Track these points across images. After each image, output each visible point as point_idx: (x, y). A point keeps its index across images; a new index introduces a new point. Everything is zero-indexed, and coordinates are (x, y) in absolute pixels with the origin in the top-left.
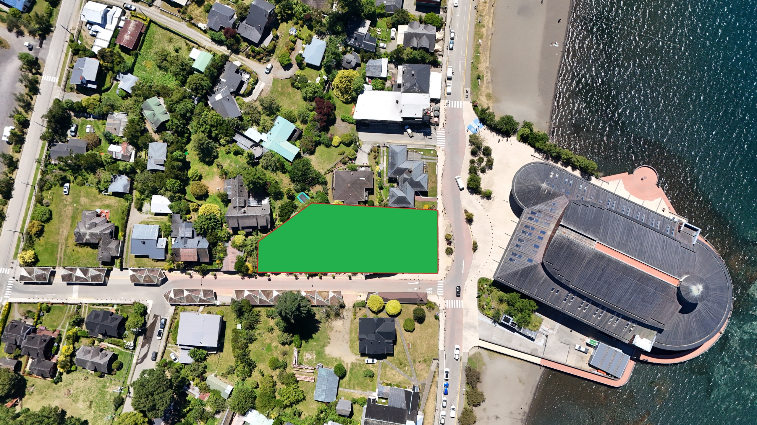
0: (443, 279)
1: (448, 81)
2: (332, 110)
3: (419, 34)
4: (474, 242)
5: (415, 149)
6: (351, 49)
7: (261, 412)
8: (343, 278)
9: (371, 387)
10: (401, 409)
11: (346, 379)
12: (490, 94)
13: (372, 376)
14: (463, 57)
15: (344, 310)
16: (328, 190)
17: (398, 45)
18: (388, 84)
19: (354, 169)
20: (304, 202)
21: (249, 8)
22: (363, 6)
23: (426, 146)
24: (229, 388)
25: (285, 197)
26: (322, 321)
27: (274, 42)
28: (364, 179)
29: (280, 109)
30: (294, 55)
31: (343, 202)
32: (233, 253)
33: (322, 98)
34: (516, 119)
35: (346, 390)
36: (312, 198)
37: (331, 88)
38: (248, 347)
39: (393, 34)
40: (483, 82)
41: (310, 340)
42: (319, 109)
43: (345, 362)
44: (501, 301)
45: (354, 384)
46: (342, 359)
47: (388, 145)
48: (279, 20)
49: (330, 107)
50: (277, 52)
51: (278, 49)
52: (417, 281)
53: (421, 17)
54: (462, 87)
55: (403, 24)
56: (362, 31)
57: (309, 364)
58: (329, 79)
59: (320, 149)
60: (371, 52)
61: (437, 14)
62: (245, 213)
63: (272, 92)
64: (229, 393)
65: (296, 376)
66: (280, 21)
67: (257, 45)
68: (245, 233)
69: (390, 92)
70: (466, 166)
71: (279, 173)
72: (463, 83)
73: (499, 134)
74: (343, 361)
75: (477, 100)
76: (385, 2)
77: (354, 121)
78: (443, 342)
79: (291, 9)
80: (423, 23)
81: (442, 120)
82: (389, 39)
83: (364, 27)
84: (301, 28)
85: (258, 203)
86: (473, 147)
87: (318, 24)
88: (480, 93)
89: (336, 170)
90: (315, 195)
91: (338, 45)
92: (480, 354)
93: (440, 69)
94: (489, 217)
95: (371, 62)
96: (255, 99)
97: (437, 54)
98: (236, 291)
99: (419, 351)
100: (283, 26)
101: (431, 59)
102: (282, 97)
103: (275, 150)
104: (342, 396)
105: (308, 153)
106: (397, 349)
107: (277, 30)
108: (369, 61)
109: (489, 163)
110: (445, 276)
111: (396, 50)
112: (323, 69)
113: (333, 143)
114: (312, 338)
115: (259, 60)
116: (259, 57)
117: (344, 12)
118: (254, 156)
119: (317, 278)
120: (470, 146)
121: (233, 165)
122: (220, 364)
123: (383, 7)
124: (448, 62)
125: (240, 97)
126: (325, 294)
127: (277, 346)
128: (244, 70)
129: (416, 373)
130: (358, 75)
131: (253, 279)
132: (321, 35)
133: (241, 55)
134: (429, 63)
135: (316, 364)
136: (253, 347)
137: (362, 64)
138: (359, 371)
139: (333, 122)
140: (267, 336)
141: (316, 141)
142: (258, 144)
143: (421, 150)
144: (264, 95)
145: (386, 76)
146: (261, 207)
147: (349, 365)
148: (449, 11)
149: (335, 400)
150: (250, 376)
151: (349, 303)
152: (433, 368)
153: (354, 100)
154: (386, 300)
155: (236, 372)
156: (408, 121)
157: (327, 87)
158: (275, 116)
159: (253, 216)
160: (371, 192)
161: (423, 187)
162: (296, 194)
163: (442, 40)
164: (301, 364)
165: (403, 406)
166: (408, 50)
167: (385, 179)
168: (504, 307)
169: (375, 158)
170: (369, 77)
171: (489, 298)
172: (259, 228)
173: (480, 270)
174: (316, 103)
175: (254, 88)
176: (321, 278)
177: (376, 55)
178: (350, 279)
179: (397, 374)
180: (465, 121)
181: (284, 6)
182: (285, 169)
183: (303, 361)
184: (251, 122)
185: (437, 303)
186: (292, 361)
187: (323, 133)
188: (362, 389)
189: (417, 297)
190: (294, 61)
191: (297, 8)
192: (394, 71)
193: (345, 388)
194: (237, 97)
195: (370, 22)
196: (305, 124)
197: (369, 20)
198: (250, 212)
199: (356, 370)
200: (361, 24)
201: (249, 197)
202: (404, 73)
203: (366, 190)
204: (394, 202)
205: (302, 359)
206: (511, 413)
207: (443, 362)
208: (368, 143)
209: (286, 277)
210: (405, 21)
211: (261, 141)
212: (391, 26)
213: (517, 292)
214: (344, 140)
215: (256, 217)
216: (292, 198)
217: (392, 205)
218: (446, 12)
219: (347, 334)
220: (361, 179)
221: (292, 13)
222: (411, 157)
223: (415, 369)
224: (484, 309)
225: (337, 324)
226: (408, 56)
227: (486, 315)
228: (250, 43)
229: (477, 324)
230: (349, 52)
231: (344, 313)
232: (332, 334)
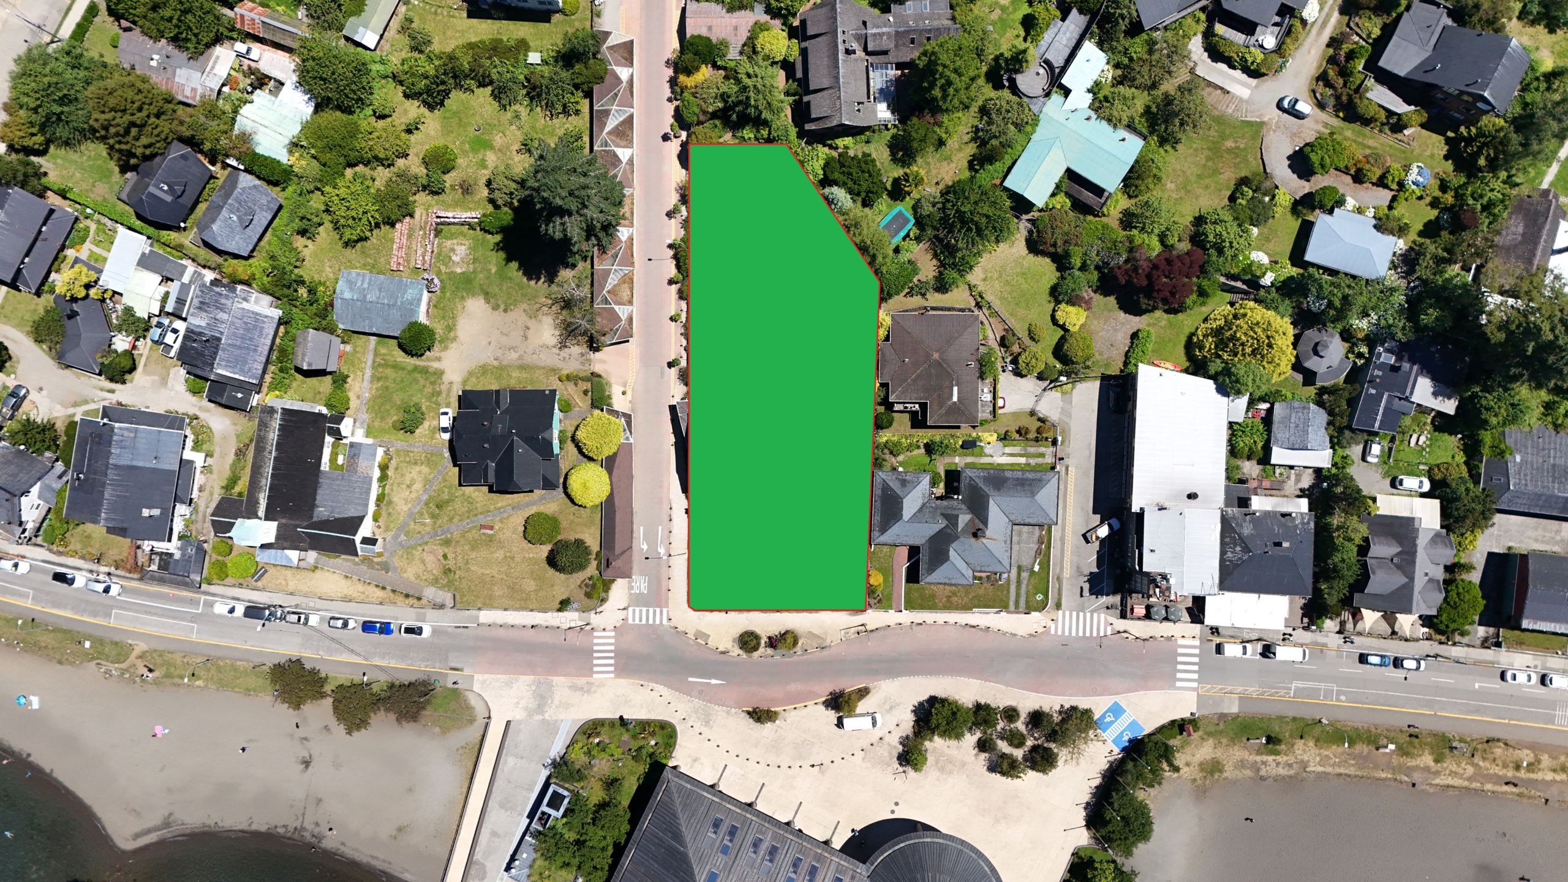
0: (672, 624)
1: (1259, 647)
2: (1165, 301)
3: (1413, 562)
4: (775, 713)
5: (1049, 547)
6: (1360, 355)
7: (306, 126)
8: (674, 345)
9: (376, 424)
10: (313, 506)
11: (400, 356)
12: (1221, 771)
13: (408, 426)
14: (1339, 693)
15: (584, 349)
16: (923, 295)
17: (1374, 500)
18: (1250, 469)
19: (984, 369)
20: (885, 227)
21: (1497, 31)
22: (1506, 390)
23: (1059, 579)
24: (370, 39)
25: (898, 172)
26: (554, 287)
27: (1382, 115)
28: (955, 399)
29: (1168, 148)
30: (1342, 183)
31: (887, 339)
32: (736, 28)
33: (1203, 271)
34: (1141, 850)
35: (370, 357)
36: (897, 250)
37: (1236, 297)
38: (481, 85)
39: (1410, 482)
40: (1259, 753)
41: (502, 255)
42: (1169, 261)
43: (443, 354)
44: (611, 783)
45: (387, 378)
46: (454, 345)
47: (1058, 468)
48: (1456, 130)
49: (1173, 294)
50: (1349, 132)
51: (1359, 134)
52: (668, 550)
53: (1468, 568)
54: (1240, 689)
55: (1445, 513)
56: (1423, 391)
57: (439, 254)
58: (1262, 292)
59: (1045, 270)
60: (1351, 417)
61: (1477, 618)
62: (848, 52)
63: (1220, 120)
64: (357, 38)
65: (408, 219)
66: (1450, 134)
67: (1372, 66)
68: (791, 59)
69: (1223, 475)
70: (998, 695)
71: (972, 149)
72: (1253, 690)
73: (1094, 795)
74: (446, 348)
75: (1200, 733)
76: (1518, 458)
77: (1131, 368)
78: (500, 622)
79: (1493, 166)
80: (1448, 576)
81: (1138, 628)
82: (1394, 472)
83: (1435, 394)
84: (1428, 200)
85: (881, 90)
86: (1057, 718)
87: (1445, 250)
88: (1224, 741)
89: (982, 317)
90: (904, 257)
91: (1374, 317)
92: (472, 721)
93: (1299, 624)
94: (848, 757)
95: (1319, 417)
96: (1199, 71)
97: (1346, 615)
98: (632, 42)
99: (473, 555)
100: (1436, 144)
101: (1332, 599)
102: (1206, 152)
103: (1039, 135)
104: (355, 347)
105: (1030, 232)
106: (478, 494)
107: (1423, 126)
108: (1322, 411)
109: (1005, 766)
110: (680, 628)
111: (1359, 491)
112: (1294, 271)
113: (1063, 306)
114: (508, 260)
115: (1322, 77)
116: (1331, 73)
117: (1488, 330)
118: (1017, 71)
119: (672, 271)
120: (1058, 708)
121: (994, 16)
122: (436, 13)
123: (1502, 453)
124: (1320, 650)
125: (1202, 27)
126: (625, 294)
127: (485, 167)
128: (1289, 32)
129: (414, 547)
130: (1275, 379)
131: (668, 93)
132: (1407, 262)
133: (1339, 22)
134: (1317, 592)
135: (439, 273)
136: (481, 99)
137: (1311, 391)
138: (421, 391)
139: (1130, 306)
140: (514, 136)
141: (1067, 255)
142: (1056, 83)
143: (1045, 565)
144: (1211, 97)
145: (1273, 461)
146: (865, 99)
147: (436, 365)
148: (1489, 654)
149: (341, 326)
150: (407, 96)
151: (605, 361)
152: (430, 593)
153: (1196, 367)
154: (609, 464)
155: (416, 55)
156: (1133, 527)
157: (1239, 284)
158: (1144, 131)
159: (837, 78)
160: (918, 421)
161: (931, 570)
162: (909, 202)
163: (1394, 633)
164: (438, 233)
165: (322, 512)
166: (1360, 530)
167: (958, 461)
168: (594, 794)
169: (1018, 432)
170: (1270, 411)
171: (618, 753)
172: (806, 99)
173: (697, 729)
174: (1188, 253)
175: (1232, 67)
176: (671, 282)
177: (1340, 430)
178: (670, 365)
179: (414, 495)
180: (1134, 697)
181: (1505, 141)
182: (982, 166)
183: (447, 238)
184: (1126, 61)
185: (606, 607)
186: (447, 208)
187: (1095, 276)
188: (374, 399)
189: (618, 550)
190: (1319, 182)
191: (1497, 185)
192: (1291, 486)
193: (376, 354)
194: (1203, 17)
195: (1452, 412)
196: (1121, 221)
197: (1458, 408)
198: (850, 69)
199: (422, 382)
200: (1444, 386)
201: (899, 66)
202: (1284, 515)
203: (924, 406)
204: (886, 487)
205: (452, 236)
206: (319, 801)
207: (447, 620)
208: (1065, 412)
209: (674, 185)
210: (1451, 520)
211: (1067, 92)
212: (1439, 477)
213: (630, 834)
214: (1072, 340)
215: (835, 85)
216: (897, 192)
217: (877, 480)
218: (1485, 644)
219: (520, 357)
220: (955, 389)
221: (1480, 170)
222: (1025, 536)
223: (426, 543)
224: (589, 736)
225: (547, 332)
226: (1339, 528)
227: (573, 743)
228: (1380, 45)
229: (550, 714)
230: (1351, 350)
231: (576, 350)
232: (518, 315)
